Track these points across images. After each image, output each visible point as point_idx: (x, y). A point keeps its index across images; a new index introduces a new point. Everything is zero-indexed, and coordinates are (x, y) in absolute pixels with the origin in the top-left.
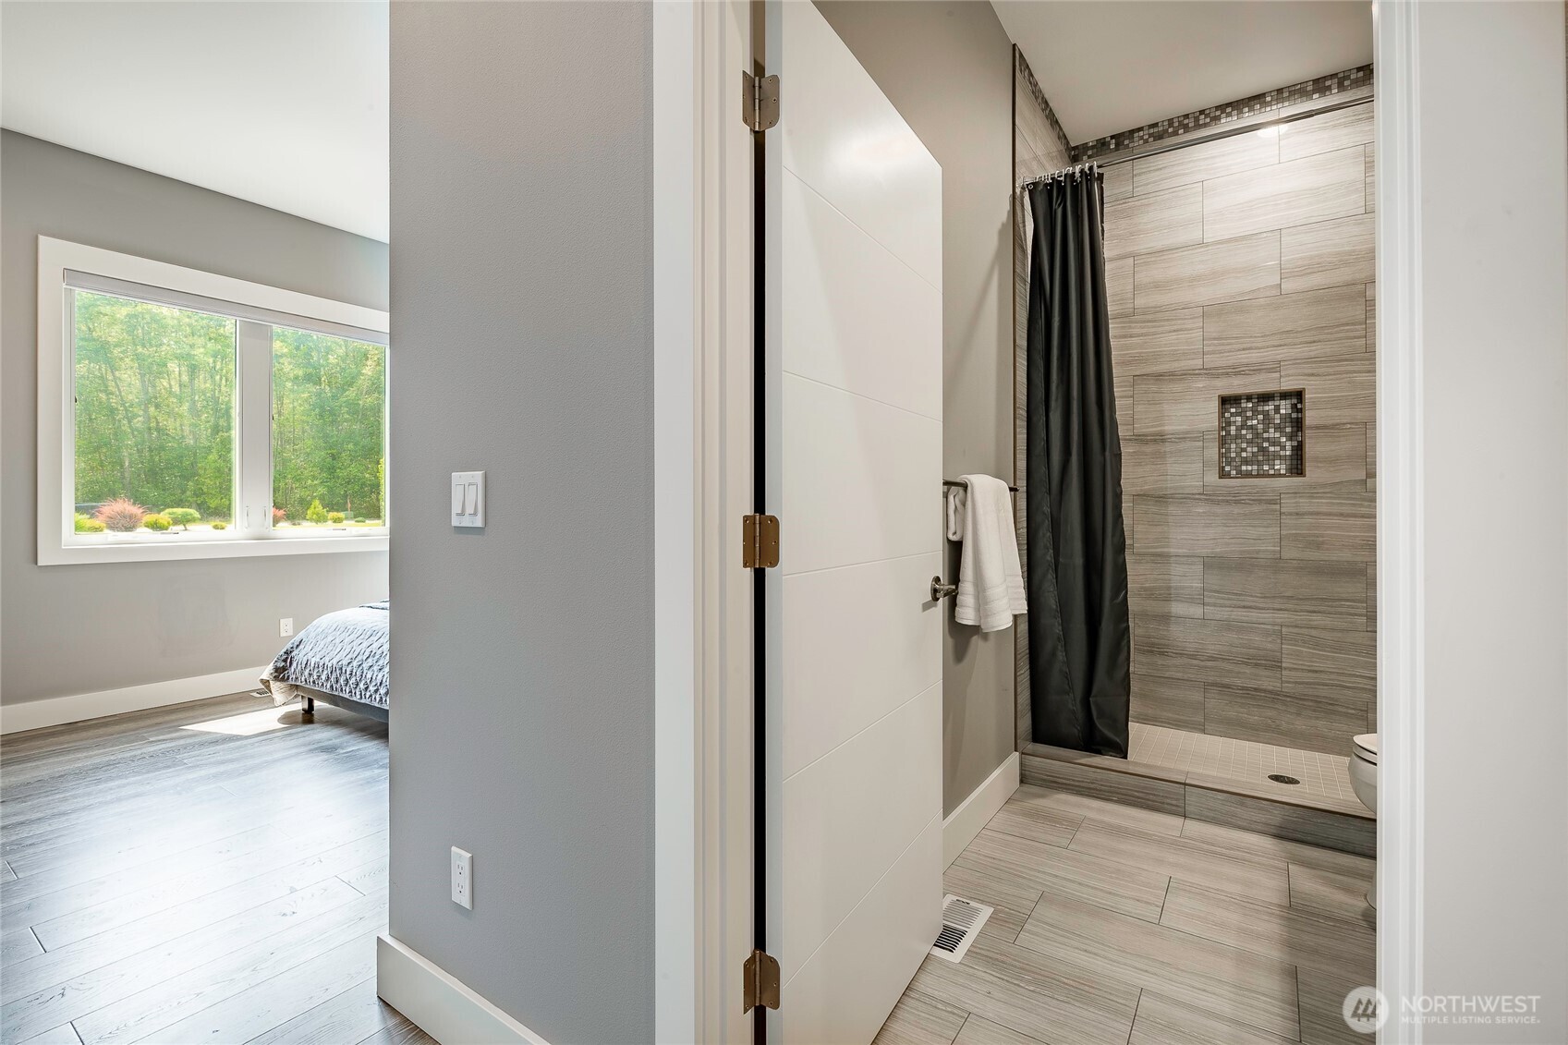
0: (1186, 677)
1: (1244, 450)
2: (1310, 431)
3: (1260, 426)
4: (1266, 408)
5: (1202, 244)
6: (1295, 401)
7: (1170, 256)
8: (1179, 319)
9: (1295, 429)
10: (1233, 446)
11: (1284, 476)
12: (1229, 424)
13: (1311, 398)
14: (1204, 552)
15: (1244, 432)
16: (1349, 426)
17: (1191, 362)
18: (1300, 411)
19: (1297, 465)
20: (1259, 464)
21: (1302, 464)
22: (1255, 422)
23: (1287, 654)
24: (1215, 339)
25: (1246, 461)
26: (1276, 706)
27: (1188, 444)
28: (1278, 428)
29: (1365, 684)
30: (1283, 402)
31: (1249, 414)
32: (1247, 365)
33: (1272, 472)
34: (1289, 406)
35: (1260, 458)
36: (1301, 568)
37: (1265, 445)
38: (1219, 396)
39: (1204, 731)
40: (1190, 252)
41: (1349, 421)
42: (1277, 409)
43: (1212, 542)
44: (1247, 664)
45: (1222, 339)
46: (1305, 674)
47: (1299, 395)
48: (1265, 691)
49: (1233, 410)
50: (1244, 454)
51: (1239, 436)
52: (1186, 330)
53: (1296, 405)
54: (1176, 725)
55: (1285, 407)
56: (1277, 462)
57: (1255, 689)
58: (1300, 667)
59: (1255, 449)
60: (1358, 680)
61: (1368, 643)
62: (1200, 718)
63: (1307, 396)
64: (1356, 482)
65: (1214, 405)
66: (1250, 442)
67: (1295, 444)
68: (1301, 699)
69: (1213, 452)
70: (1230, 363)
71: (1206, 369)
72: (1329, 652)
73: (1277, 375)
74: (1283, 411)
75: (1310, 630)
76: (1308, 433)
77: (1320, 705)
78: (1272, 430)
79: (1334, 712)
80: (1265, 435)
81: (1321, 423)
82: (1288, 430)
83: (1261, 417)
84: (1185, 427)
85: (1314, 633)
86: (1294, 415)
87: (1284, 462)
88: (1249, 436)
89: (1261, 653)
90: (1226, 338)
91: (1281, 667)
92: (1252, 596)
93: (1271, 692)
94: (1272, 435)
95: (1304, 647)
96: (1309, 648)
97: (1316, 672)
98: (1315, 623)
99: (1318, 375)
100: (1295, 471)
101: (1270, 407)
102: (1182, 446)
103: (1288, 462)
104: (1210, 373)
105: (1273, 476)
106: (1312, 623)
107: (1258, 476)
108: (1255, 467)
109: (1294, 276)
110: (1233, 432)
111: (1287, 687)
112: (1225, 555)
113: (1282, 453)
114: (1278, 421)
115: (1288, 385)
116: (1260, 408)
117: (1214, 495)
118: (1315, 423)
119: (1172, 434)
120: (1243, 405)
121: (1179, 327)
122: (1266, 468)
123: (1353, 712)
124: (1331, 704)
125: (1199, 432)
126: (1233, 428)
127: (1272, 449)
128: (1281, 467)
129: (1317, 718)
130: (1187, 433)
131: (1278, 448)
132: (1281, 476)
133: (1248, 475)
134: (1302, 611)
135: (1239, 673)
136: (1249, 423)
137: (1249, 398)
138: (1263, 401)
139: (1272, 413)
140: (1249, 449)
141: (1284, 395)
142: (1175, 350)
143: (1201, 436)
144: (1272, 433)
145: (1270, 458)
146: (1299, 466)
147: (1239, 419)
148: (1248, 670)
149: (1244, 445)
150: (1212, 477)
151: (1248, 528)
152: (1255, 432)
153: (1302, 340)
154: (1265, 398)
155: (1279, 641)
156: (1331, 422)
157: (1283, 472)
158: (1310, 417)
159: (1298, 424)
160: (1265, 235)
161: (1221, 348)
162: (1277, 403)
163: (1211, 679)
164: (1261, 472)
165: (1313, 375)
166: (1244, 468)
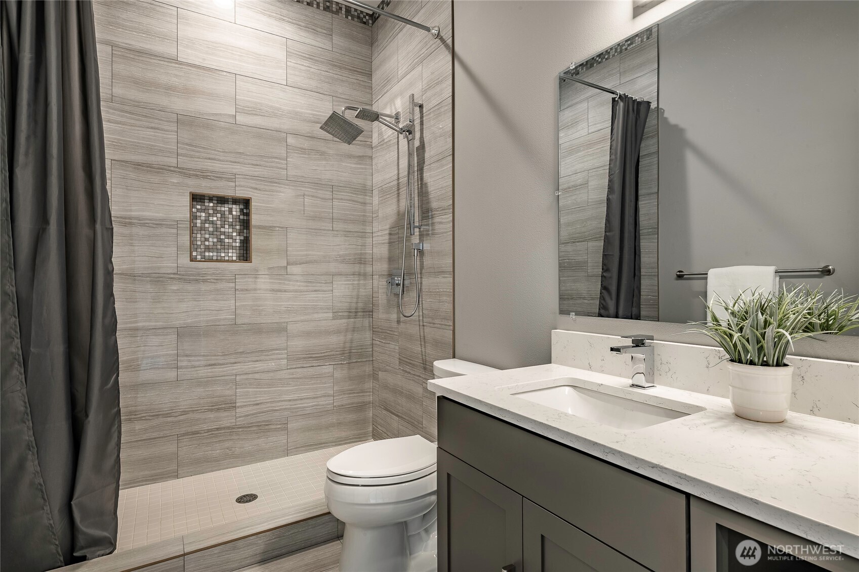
0: (161, 434)
1: (207, 240)
2: (255, 230)
3: (219, 222)
4: (223, 209)
5: (175, 60)
6: (242, 207)
7: (148, 60)
8: (156, 119)
9: (242, 227)
10: (199, 236)
11: (235, 261)
12: (196, 217)
13: (255, 206)
14: (177, 323)
15: (207, 225)
16: (278, 229)
17: (166, 159)
18: (248, 214)
19: (245, 254)
20: (218, 251)
21: (247, 253)
22: (215, 219)
23: (240, 396)
24: (187, 144)
25: (208, 249)
26: (233, 438)
27: (164, 230)
28: (231, 225)
29: (287, 405)
30: (234, 206)
31: (211, 212)
32: (212, 172)
33: (227, 258)
34: (238, 210)
35: (219, 247)
36: (249, 330)
37: (223, 237)
38: (190, 193)
39: (177, 477)
40: (165, 63)
41: (278, 225)
42: (230, 211)
43: (184, 314)
44: (211, 410)
45: (192, 146)
46: (251, 408)
47: (246, 203)
48: (224, 428)
49: (199, 207)
50: (207, 243)
51: (202, 229)
52: (162, 130)
53: (243, 209)
54: (153, 480)
55: (236, 210)
56: (230, 251)
57: (218, 429)
58: (248, 403)
59: (215, 240)
60: (283, 403)
61: (288, 377)
62: (173, 467)
63: (253, 204)
64: (280, 268)
65: (187, 200)
66: (211, 234)
67: (242, 238)
68: (249, 427)
69: (185, 239)
70: (199, 167)
71: (180, 168)
72: (266, 388)
73: (233, 184)
74: (234, 213)
75: (254, 375)
76: (253, 231)
77: (261, 428)
78: (227, 226)
79: (269, 430)
80: (222, 230)
81: (261, 224)
82: (238, 227)
83: (219, 215)
84: (161, 215)
85: (257, 376)
86: (242, 217)
87: (234, 251)
88: (211, 229)
89: (222, 399)
90: (196, 146)
91: (235, 407)
92: (215, 355)
93: (228, 428)
94: (227, 230)
95: (250, 388)
96: (254, 388)
97: (258, 404)
98: (258, 368)
99: (260, 190)
100: (242, 258)
101: (225, 208)
102: (159, 231)
103: (238, 252)
104: (184, 172)
105: (228, 261)
106: (255, 369)
107: (217, 261)
108: (215, 254)
109: (245, 113)
110: (199, 225)
111: (240, 421)
112: (195, 325)
113: (234, 244)
114: (231, 220)
115: (241, 193)
116: (219, 209)
117: (186, 275)
118: (258, 224)
119: (150, 220)
120: (207, 204)
121: (157, 126)
122: (223, 255)
123: (279, 426)
124: (267, 425)
125: (174, 221)
126: (199, 221)
127: (227, 240)
128: (233, 255)
129: (258, 438)
130: (163, 220)
131: (231, 241)
132: (233, 261)
133: (211, 260)
134: (249, 362)
135: (205, 419)
136: (211, 219)
137: (211, 199)
138: (221, 203)
139: (227, 213)
140: (211, 240)
141: (235, 201)
142: (153, 145)
143: (176, 224)
144: (227, 229)
145: (225, 247)
146: (245, 255)
147: (203, 214)
148: (211, 415)
149: (207, 236)
150: (185, 260)
151: (213, 302)
152: (215, 226)
153: (250, 162)
154: (222, 200)
155: (234, 387)
156: (267, 225)
157: (234, 258)
158: (255, 219)
159: (246, 224)
160: (225, 74)
161: (192, 153)
162: (230, 206)
163: (183, 430)
164: (219, 258)
165: (256, 189)
166: (207, 254)
